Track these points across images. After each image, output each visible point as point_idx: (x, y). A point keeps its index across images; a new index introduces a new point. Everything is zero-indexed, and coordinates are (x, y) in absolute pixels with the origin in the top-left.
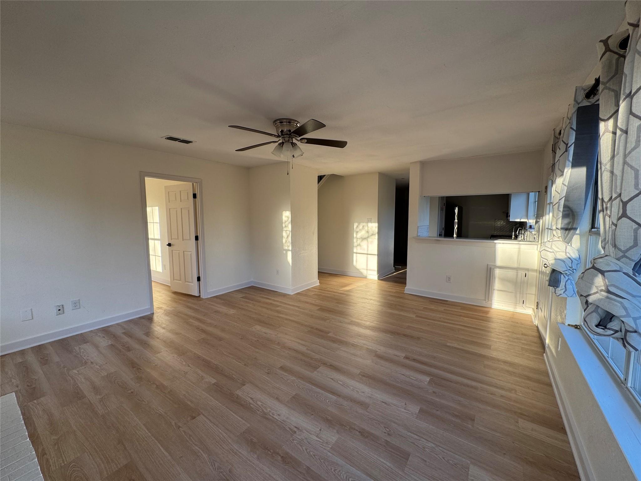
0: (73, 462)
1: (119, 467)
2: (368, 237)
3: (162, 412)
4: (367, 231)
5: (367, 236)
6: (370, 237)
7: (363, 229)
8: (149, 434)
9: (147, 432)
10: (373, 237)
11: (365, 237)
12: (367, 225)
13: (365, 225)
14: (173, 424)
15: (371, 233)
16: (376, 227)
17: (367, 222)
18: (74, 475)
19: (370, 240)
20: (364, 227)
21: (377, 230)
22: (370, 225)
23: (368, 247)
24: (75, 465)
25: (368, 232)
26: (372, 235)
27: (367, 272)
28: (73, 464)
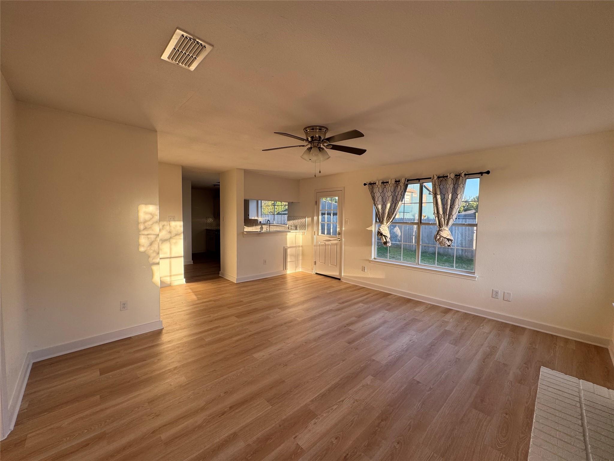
0: (497, 448)
1: (479, 412)
2: (171, 238)
3: (420, 403)
4: (168, 231)
5: (169, 237)
6: (174, 238)
7: (163, 229)
8: (445, 405)
9: (443, 407)
10: (177, 237)
11: (166, 238)
12: (169, 224)
13: (166, 224)
14: (429, 392)
15: (174, 233)
16: (181, 226)
17: (169, 221)
18: (503, 439)
19: (173, 241)
20: (165, 226)
21: (182, 229)
22: (173, 224)
23: (171, 249)
24: (498, 444)
25: (170, 232)
26: (176, 235)
27: (171, 279)
28: (499, 447)
